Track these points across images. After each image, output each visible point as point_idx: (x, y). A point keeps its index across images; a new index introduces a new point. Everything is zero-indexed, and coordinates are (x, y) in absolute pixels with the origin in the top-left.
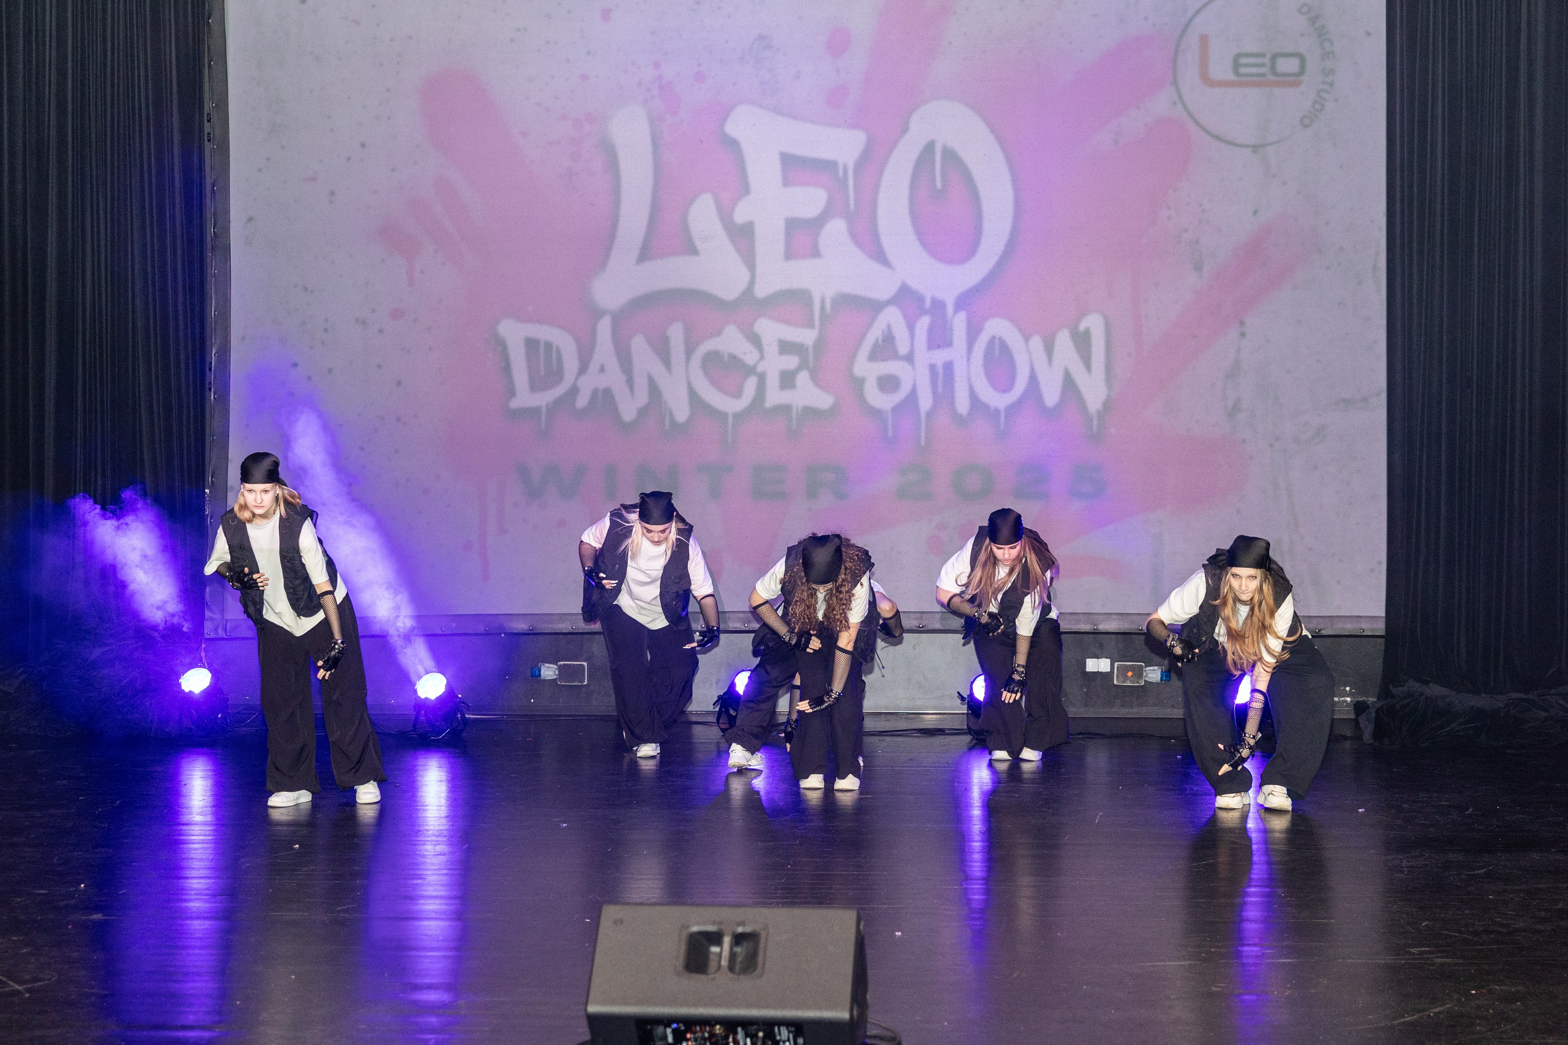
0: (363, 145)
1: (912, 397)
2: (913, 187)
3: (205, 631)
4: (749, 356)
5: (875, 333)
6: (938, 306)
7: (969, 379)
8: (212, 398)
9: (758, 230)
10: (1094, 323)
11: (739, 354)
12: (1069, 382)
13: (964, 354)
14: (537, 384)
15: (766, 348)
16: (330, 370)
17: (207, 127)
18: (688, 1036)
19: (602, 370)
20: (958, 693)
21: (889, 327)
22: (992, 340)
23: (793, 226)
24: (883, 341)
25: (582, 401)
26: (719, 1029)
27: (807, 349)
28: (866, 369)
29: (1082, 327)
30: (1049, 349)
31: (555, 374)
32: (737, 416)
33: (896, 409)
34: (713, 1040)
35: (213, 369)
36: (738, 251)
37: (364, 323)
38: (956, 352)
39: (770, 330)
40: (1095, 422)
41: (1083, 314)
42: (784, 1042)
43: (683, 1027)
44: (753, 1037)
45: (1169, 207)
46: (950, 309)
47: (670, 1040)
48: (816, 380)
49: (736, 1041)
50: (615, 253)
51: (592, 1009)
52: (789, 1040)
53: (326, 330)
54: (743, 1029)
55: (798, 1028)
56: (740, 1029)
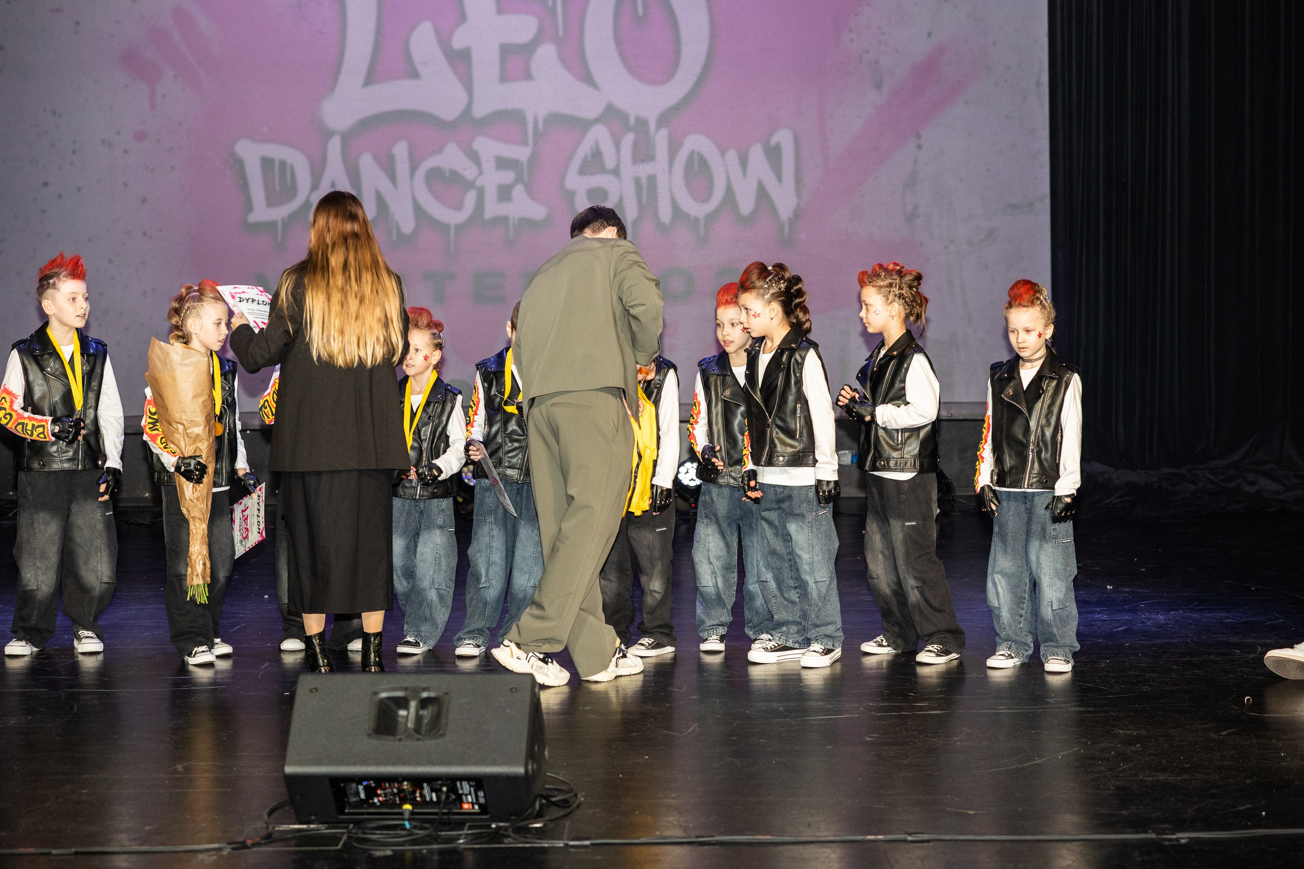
2: (617, 13)
4: (469, 171)
5: (585, 149)
6: (642, 123)
7: (671, 190)
9: (475, 56)
10: (784, 138)
11: (460, 170)
12: (762, 193)
13: (666, 169)
14: (272, 201)
15: (484, 164)
16: (79, 189)
18: (379, 792)
21: (597, 143)
22: (693, 152)
23: (507, 51)
24: (592, 156)
26: (407, 785)
27: (522, 165)
28: (576, 182)
29: (774, 141)
30: (744, 161)
31: (290, 191)
32: (460, 227)
34: (402, 795)
36: (457, 74)
37: (110, 144)
38: (658, 167)
39: (487, 147)
40: (786, 229)
41: (774, 129)
42: (466, 795)
43: (373, 785)
44: (438, 791)
45: (851, 31)
46: (652, 126)
47: (363, 796)
48: (530, 193)
49: (422, 796)
50: (342, 77)
51: (289, 770)
52: (470, 794)
53: (74, 152)
54: (428, 785)
55: (478, 782)
56: (425, 785)
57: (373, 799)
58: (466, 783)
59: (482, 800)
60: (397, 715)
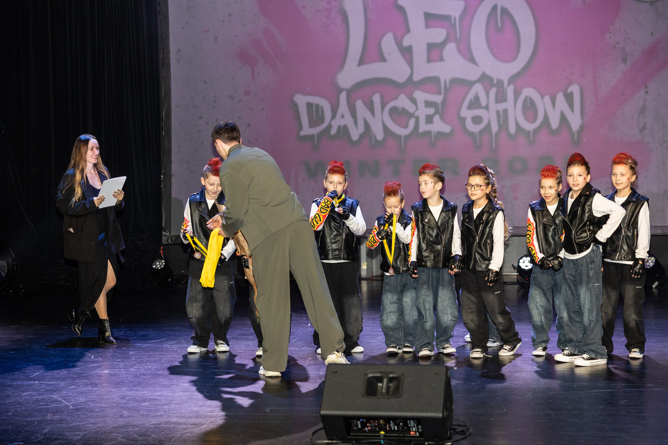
0: (230, 15)
1: (488, 125)
2: (487, 26)
3: (163, 241)
4: (411, 108)
5: (471, 96)
6: (500, 83)
7: (515, 117)
8: (164, 133)
9: (415, 50)
10: (575, 89)
11: (407, 108)
12: (563, 117)
13: (513, 106)
14: (312, 124)
15: (419, 104)
17: (158, 8)
18: (368, 425)
19: (342, 116)
20: (512, 265)
21: (477, 93)
22: (526, 97)
23: (431, 47)
24: (474, 100)
25: (333, 131)
26: (382, 422)
27: (438, 104)
28: (466, 113)
29: (569, 90)
30: (553, 101)
31: (321, 120)
32: (406, 137)
33: (481, 132)
34: (379, 427)
35: (164, 120)
36: (405, 59)
37: (232, 97)
38: (509, 105)
39: (420, 96)
40: (576, 136)
41: (569, 84)
42: (412, 427)
43: (365, 421)
44: (398, 425)
45: (610, 33)
46: (506, 84)
47: (360, 426)
48: (443, 119)
49: (390, 427)
50: (347, 61)
51: (323, 412)
52: (414, 427)
53: (215, 101)
54: (393, 422)
55: (418, 421)
56: (391, 422)
57: (365, 429)
58: (412, 421)
59: (420, 430)
60: (377, 386)
